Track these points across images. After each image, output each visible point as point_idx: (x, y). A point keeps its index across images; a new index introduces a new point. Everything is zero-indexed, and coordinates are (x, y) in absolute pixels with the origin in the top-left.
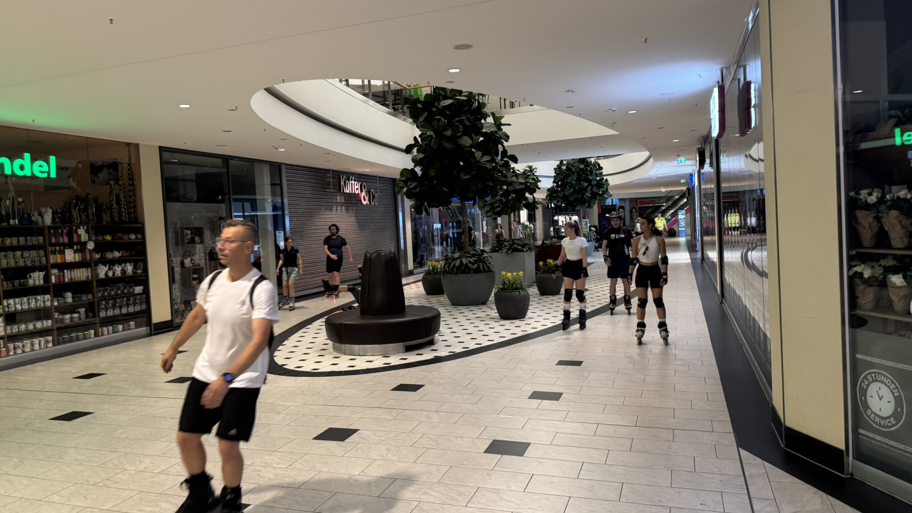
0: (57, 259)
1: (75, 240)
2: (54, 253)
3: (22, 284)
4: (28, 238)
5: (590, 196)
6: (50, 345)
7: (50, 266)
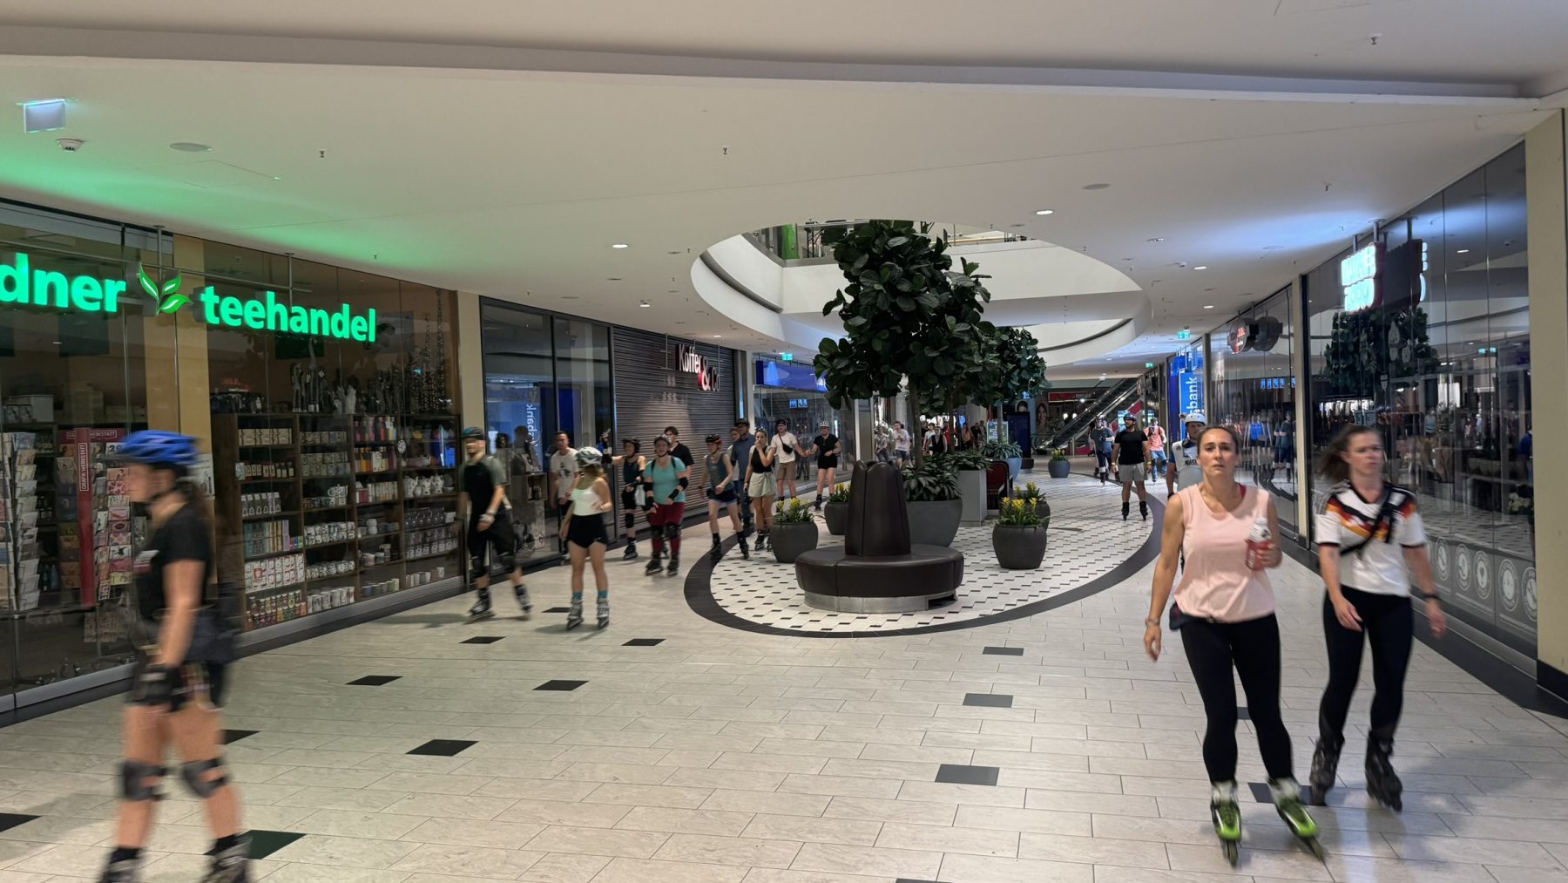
0: (361, 466)
1: (383, 439)
2: (358, 458)
3: (323, 503)
4: (331, 433)
5: (1018, 384)
6: (352, 600)
7: (354, 478)
